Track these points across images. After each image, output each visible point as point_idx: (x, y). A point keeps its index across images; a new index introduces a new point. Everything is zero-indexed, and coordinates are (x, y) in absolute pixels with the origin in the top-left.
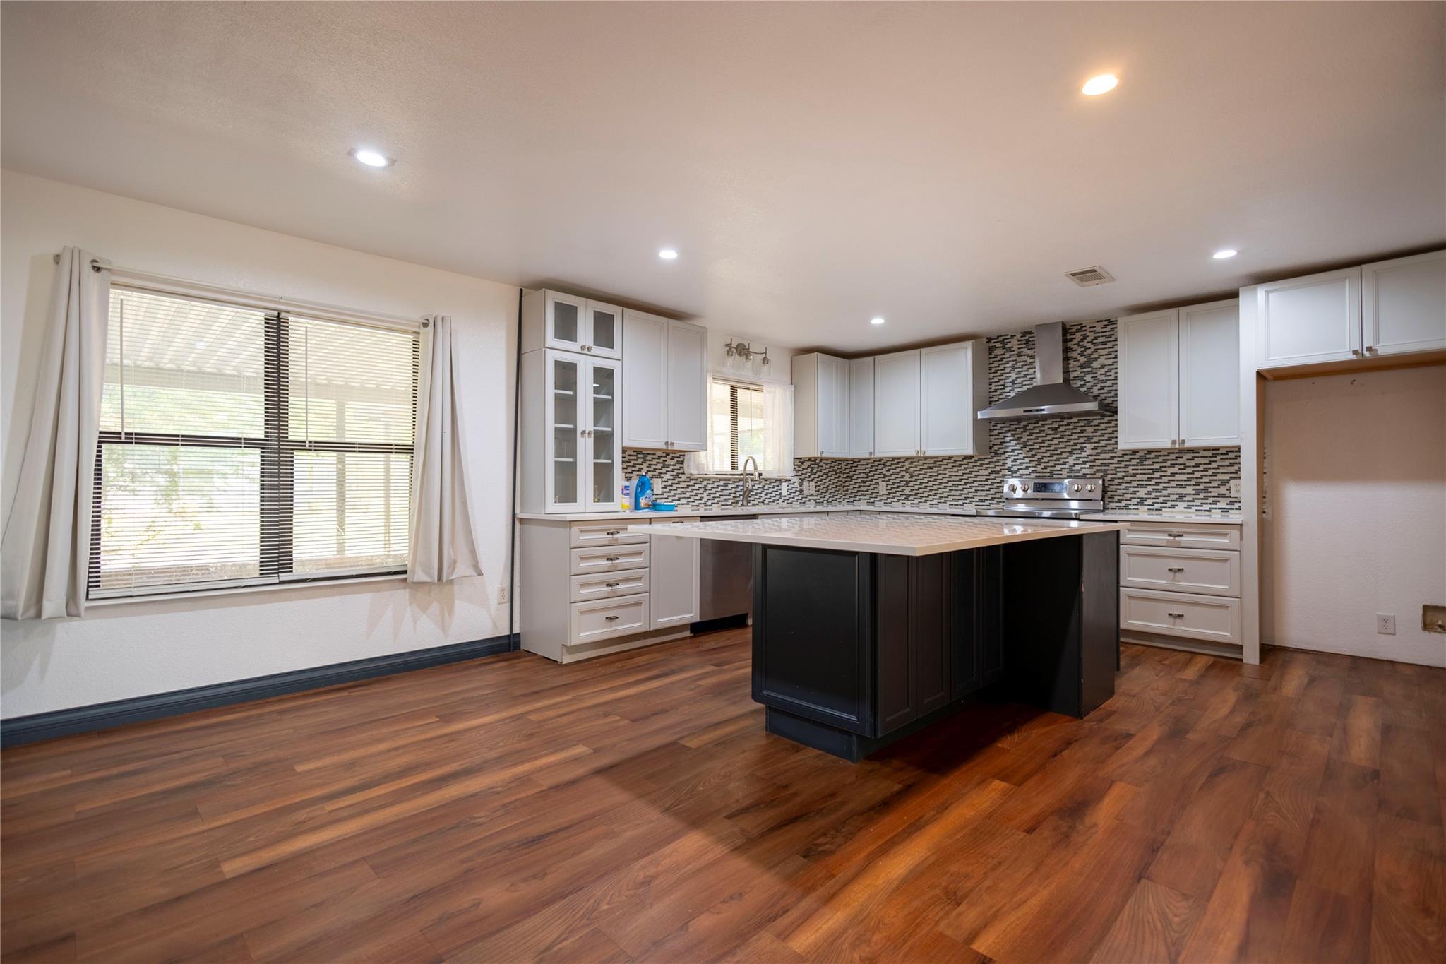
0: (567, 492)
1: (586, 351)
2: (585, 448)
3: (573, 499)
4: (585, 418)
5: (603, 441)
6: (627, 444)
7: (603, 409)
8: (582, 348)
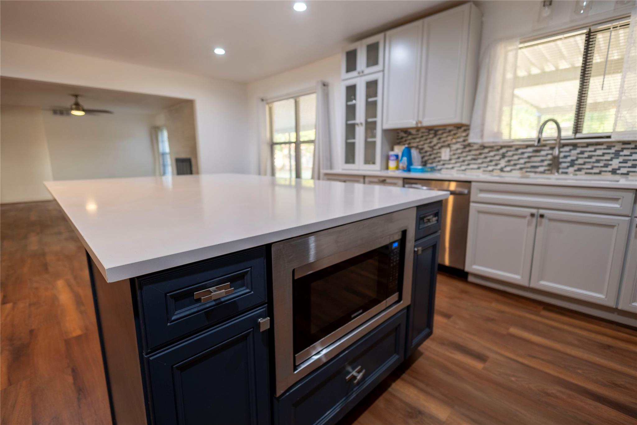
0: (350, 157)
1: (361, 74)
2: (360, 132)
3: (353, 162)
4: (360, 116)
5: (371, 127)
6: (386, 127)
7: (371, 107)
8: (359, 73)
